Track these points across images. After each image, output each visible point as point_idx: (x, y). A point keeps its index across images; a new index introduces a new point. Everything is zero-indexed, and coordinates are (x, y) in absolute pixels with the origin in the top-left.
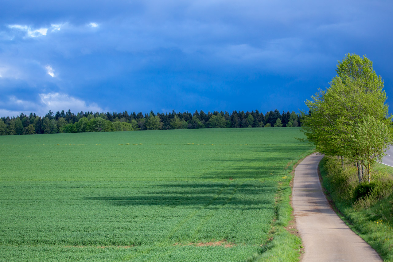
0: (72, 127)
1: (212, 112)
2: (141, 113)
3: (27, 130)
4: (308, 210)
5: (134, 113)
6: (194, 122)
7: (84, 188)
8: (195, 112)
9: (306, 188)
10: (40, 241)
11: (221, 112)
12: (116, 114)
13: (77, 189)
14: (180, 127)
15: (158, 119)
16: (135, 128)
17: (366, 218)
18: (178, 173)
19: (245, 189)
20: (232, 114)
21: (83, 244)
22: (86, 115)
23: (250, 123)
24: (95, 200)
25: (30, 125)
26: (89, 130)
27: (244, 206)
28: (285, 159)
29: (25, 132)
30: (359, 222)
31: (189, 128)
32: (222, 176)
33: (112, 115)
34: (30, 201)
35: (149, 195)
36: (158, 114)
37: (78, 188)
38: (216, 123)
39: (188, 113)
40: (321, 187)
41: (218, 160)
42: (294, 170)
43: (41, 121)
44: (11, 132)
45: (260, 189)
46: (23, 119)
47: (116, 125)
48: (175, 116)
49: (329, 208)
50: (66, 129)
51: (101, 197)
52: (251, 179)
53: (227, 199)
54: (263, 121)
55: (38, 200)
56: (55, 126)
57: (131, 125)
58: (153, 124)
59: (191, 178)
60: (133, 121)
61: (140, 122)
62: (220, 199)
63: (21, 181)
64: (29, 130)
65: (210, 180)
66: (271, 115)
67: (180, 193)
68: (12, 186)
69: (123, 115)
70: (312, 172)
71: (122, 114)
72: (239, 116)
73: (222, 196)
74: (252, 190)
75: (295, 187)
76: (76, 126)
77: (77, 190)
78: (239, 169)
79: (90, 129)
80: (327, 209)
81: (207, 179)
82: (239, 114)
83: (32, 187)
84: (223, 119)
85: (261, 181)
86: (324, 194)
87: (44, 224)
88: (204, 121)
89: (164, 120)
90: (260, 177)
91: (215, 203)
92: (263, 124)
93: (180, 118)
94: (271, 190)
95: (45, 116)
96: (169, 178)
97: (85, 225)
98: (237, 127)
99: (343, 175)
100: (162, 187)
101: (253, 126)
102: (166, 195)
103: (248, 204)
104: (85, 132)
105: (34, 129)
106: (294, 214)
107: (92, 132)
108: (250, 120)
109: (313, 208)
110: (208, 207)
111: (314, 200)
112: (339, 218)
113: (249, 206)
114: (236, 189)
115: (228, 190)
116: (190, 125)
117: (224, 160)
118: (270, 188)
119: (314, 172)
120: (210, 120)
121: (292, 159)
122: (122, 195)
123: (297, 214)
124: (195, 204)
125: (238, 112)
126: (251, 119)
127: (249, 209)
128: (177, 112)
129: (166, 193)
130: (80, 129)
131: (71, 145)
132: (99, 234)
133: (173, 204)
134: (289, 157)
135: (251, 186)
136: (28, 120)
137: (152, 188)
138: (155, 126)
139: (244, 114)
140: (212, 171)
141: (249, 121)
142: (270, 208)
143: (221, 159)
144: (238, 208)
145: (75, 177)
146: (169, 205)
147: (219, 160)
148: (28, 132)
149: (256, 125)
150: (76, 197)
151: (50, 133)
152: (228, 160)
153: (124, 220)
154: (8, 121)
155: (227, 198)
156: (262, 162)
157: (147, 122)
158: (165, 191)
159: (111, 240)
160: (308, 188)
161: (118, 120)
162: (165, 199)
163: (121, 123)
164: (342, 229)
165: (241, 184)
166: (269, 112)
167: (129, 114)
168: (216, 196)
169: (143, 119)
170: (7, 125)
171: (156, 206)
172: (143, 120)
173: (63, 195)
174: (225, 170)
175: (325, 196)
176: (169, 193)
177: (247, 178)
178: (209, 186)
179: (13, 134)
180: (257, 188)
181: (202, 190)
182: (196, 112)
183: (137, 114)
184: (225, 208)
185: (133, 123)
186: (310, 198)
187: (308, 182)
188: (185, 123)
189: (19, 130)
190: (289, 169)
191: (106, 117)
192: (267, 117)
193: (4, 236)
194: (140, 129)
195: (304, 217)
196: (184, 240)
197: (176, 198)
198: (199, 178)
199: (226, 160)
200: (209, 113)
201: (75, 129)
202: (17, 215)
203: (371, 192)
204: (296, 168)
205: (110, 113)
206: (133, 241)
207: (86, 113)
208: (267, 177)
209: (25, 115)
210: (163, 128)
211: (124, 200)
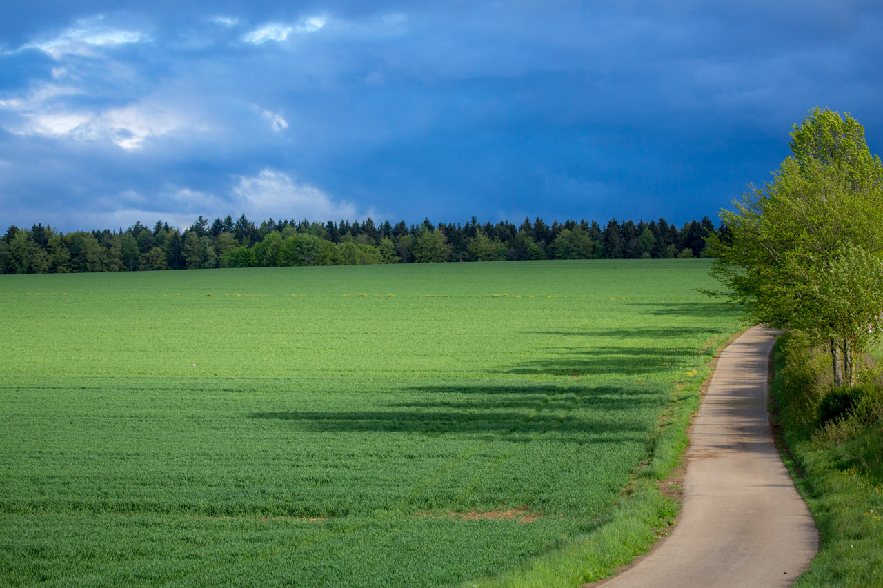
0: (247, 255)
1: (562, 221)
2: (402, 224)
3: (148, 259)
4: (720, 444)
5: (387, 223)
6: (522, 245)
7: (253, 392)
8: (523, 221)
9: (733, 397)
10: (138, 505)
11: (582, 222)
12: (347, 224)
13: (238, 393)
14: (489, 255)
15: (440, 237)
16: (389, 258)
17: (832, 464)
18: (464, 361)
19: (600, 399)
20: (606, 228)
21: (228, 513)
22: (280, 228)
23: (646, 247)
24: (272, 420)
25: (154, 248)
26: (284, 262)
27: (587, 435)
28: (702, 332)
29: (144, 264)
30: (816, 472)
31: (510, 258)
32: (557, 367)
33: (338, 228)
34: (133, 419)
35: (391, 410)
36: (440, 225)
37: (240, 391)
38: (568, 248)
39: (509, 224)
40: (766, 393)
41: (556, 333)
42: (718, 356)
43: (181, 240)
44: (112, 262)
45: (634, 397)
46: (141, 234)
47: (345, 251)
48: (478, 230)
49: (769, 440)
50: (233, 258)
51: (286, 413)
52: (618, 376)
53: (556, 420)
54: (675, 243)
55: (150, 417)
56: (211, 250)
57: (378, 250)
58: (430, 247)
59: (489, 372)
60: (386, 241)
61: (400, 245)
62: (540, 419)
63: (119, 376)
64: (154, 261)
65: (529, 377)
66: (695, 230)
67: (458, 406)
68: (98, 386)
69: (363, 228)
70: (755, 361)
71: (360, 226)
72: (622, 232)
73: (546, 412)
74: (613, 401)
75: (710, 395)
76: (256, 252)
77: (236, 398)
78: (598, 353)
79: (287, 259)
80: (763, 444)
81: (524, 375)
82: (623, 226)
83: (142, 390)
84: (586, 238)
85: (638, 380)
86: (768, 411)
87: (153, 469)
88: (543, 242)
89: (453, 240)
90: (640, 372)
91: (526, 429)
92: (675, 250)
93: (490, 235)
94: (654, 401)
95: (189, 229)
96: (440, 371)
97: (239, 474)
98: (616, 258)
99: (808, 371)
100: (422, 391)
101: (654, 256)
102: (425, 410)
103: (595, 432)
104: (275, 265)
105: (163, 256)
106: (690, 453)
107: (291, 266)
108: (646, 241)
109: (733, 440)
110: (508, 436)
111: (741, 424)
112: (780, 464)
113: (596, 436)
114: (579, 398)
115: (561, 399)
116: (513, 250)
117: (568, 334)
118: (655, 396)
119: (760, 361)
120: (556, 240)
121: (717, 332)
122: (333, 408)
123: (694, 453)
124: (484, 429)
125: (620, 223)
126: (648, 239)
127: (596, 441)
128: (482, 222)
129: (426, 405)
130: (264, 258)
131: (239, 295)
132: (263, 492)
133: (438, 428)
134: (712, 326)
135: (616, 390)
136: (152, 238)
137: (399, 394)
138: (434, 252)
139: (634, 227)
140: (539, 356)
141: (644, 243)
142: (640, 440)
143: (561, 330)
144: (574, 440)
145: (237, 368)
146: (427, 432)
147: (559, 333)
148: (151, 266)
149: (659, 251)
150: (233, 413)
151: (200, 267)
152: (577, 334)
153: (323, 462)
154: (106, 239)
155: (555, 418)
156: (651, 337)
157: (415, 243)
158: (426, 401)
159: (287, 505)
160: (738, 396)
161: (352, 239)
162: (422, 417)
163: (355, 246)
164: (777, 487)
165: (594, 386)
166: (690, 223)
167: (377, 225)
168: (532, 413)
169: (406, 237)
170: (104, 248)
171: (398, 433)
172: (407, 240)
173: (205, 407)
174: (566, 356)
175: (768, 415)
176: (434, 405)
177: (610, 372)
178: (524, 390)
179: (116, 267)
180: (625, 396)
181: (506, 399)
182: (527, 222)
183: (393, 226)
184: (543, 440)
185: (385, 245)
186: (735, 419)
187: (741, 383)
188: (500, 246)
189: (132, 260)
190: (707, 354)
191: (324, 232)
192: (685, 233)
193: (66, 493)
194: (400, 258)
195: (708, 460)
196: (439, 506)
197: (446, 417)
198: (507, 372)
199: (573, 334)
200: (555, 223)
201: (253, 259)
202: (100, 450)
203: (853, 407)
204: (722, 351)
205: (334, 223)
206: (331, 507)
207: (280, 222)
208: (654, 371)
209: (144, 226)
210: (451, 259)
211: (333, 421)
